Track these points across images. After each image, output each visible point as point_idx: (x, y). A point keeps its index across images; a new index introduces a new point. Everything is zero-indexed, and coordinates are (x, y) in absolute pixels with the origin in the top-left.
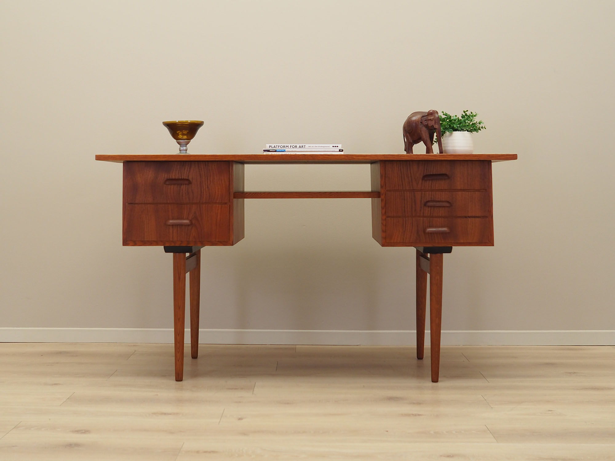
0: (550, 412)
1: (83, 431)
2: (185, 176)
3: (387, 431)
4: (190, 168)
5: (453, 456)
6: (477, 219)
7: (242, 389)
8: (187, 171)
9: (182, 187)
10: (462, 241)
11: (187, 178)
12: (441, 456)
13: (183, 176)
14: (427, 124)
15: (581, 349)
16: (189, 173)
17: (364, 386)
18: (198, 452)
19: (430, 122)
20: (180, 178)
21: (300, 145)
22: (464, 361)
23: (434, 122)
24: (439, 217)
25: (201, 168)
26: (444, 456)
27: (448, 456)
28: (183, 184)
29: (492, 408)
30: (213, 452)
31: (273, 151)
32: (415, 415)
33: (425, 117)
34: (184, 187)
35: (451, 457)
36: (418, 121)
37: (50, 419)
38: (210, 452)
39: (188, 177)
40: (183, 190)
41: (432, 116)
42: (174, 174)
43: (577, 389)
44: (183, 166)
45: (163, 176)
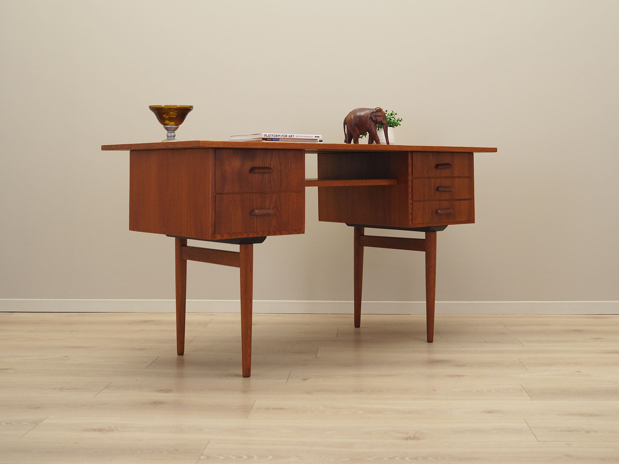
0: (578, 373)
1: (166, 391)
2: (267, 165)
3: (434, 390)
4: (272, 157)
5: (493, 412)
6: (466, 201)
7: (306, 353)
8: (269, 159)
9: (265, 176)
10: (458, 221)
11: (269, 167)
12: (482, 412)
13: (265, 164)
14: (377, 119)
15: (601, 318)
16: (271, 161)
17: (414, 350)
18: (268, 409)
19: (378, 118)
20: (264, 166)
21: (289, 134)
22: (502, 328)
23: (382, 118)
24: (445, 200)
25: (281, 156)
26: (485, 412)
27: (489, 412)
28: (266, 173)
29: (527, 369)
30: (281, 409)
31: (270, 140)
32: (459, 376)
33: (374, 113)
34: (266, 176)
35: (491, 413)
36: (367, 117)
37: (137, 380)
38: (278, 409)
39: (270, 165)
40: (266, 179)
41: (380, 113)
42: (258, 163)
43: (603, 353)
44: (266, 153)
45: (248, 165)
